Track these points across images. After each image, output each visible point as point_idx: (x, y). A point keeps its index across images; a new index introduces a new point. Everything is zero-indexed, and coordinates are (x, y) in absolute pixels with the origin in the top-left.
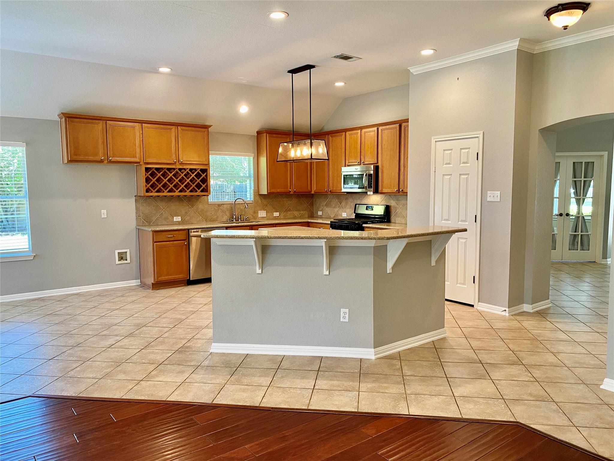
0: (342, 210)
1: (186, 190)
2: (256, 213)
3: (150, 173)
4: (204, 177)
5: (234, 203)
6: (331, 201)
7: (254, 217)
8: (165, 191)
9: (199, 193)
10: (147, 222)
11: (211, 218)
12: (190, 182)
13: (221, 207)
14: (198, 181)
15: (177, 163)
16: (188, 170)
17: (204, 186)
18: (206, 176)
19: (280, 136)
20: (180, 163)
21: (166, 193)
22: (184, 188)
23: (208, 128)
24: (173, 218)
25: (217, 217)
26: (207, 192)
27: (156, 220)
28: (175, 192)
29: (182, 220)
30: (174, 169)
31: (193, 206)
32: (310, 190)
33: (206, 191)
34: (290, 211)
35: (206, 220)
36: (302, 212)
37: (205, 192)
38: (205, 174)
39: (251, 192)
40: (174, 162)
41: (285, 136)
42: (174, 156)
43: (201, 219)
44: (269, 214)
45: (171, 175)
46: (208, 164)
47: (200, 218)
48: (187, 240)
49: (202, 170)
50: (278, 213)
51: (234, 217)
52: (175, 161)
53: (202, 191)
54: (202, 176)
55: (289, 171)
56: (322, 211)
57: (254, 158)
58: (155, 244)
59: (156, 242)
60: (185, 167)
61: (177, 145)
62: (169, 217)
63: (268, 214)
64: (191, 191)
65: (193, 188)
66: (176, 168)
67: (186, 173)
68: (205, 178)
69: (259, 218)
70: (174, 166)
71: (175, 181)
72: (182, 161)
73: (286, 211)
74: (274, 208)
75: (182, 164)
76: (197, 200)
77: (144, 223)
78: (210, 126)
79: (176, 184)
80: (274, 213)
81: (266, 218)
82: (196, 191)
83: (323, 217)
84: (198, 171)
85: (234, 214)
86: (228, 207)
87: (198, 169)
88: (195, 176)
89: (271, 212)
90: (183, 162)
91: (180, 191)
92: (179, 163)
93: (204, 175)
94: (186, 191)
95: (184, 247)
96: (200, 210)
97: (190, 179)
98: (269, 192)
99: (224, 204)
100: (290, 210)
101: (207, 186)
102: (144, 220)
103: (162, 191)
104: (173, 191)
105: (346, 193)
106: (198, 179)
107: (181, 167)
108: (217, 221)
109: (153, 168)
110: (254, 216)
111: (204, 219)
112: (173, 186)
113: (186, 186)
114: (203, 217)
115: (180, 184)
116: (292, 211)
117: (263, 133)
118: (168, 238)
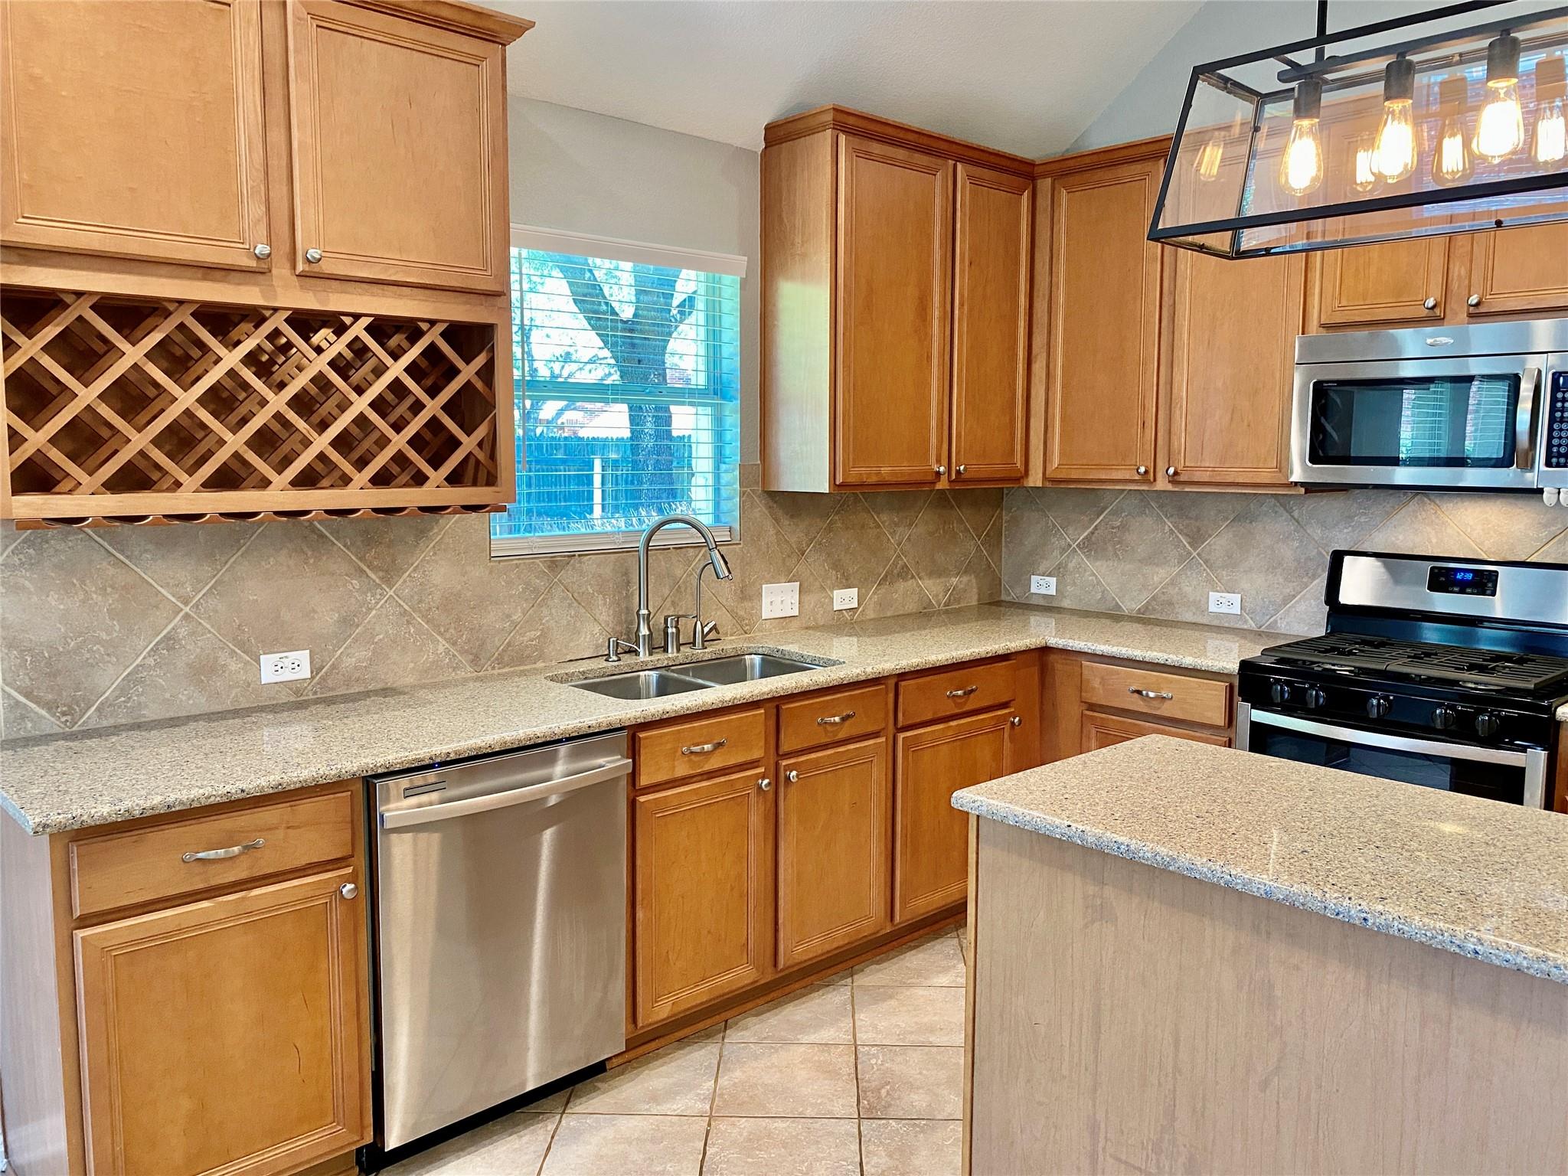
0: (1209, 581)
1: (347, 467)
2: (750, 599)
3: (50, 332)
4: (469, 382)
5: (640, 544)
6: (1123, 527)
7: (738, 620)
8: (183, 477)
9: (435, 490)
10: (50, 707)
11: (509, 644)
12: (374, 417)
13: (567, 575)
14: (433, 407)
15: (281, 271)
16: (358, 330)
17: (469, 443)
18: (487, 373)
19: (901, 154)
20: (301, 267)
21: (191, 498)
22: (334, 456)
23: (504, 45)
24: (258, 662)
25: (544, 635)
26: (491, 480)
27: (123, 690)
28: (265, 483)
29: (315, 670)
30: (255, 316)
31: (390, 574)
32: (1023, 469)
33: (482, 476)
34: (905, 579)
35: (475, 660)
36: (954, 580)
37: (475, 484)
38: (480, 361)
39: (725, 478)
40: (253, 264)
41: (920, 159)
42: (255, 210)
43: (447, 652)
44: (811, 599)
45: (231, 359)
46: (498, 295)
47: (441, 649)
48: (361, 860)
49: (458, 335)
50: (856, 590)
51: (644, 631)
52: (262, 249)
53: (454, 479)
54: (454, 372)
55: (935, 361)
56: (1058, 571)
57: (744, 284)
58: (80, 934)
59: (85, 921)
60: (336, 301)
61: (277, 136)
62: (223, 658)
63: (806, 598)
64: (381, 480)
65: (400, 458)
66: (275, 310)
67: (348, 354)
68: (479, 385)
69: (768, 625)
70: (256, 290)
71: (263, 403)
72: (314, 253)
73: (888, 579)
74: (836, 566)
75: (313, 276)
76: (422, 533)
77: (23, 717)
78: (519, 28)
79: (276, 427)
80: (835, 592)
81: (795, 624)
82: (420, 479)
83: (1066, 603)
84: (432, 336)
85: (644, 612)
86: (607, 571)
87: (433, 323)
88: (410, 370)
89: (823, 588)
90: (327, 267)
91: (307, 480)
92: (294, 267)
93: (468, 372)
94: (346, 480)
95: (337, 914)
96: (437, 596)
97: (372, 394)
98: (839, 480)
99: (582, 554)
100: (904, 574)
101: (490, 444)
102: (27, 695)
103: (168, 482)
104: (253, 479)
105: (1303, 490)
106: (433, 393)
107: (309, 301)
108: (541, 657)
109: (79, 294)
110: (741, 613)
111: (463, 652)
112: (248, 443)
113: (342, 443)
114: (454, 644)
115: (300, 424)
116: (913, 577)
117: (813, 131)
118: (198, 868)
